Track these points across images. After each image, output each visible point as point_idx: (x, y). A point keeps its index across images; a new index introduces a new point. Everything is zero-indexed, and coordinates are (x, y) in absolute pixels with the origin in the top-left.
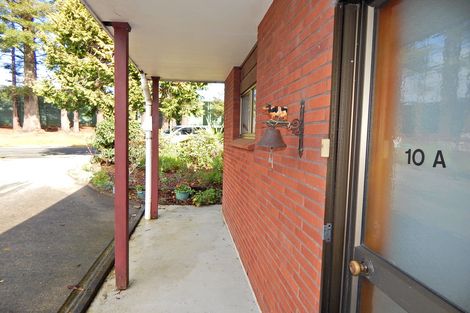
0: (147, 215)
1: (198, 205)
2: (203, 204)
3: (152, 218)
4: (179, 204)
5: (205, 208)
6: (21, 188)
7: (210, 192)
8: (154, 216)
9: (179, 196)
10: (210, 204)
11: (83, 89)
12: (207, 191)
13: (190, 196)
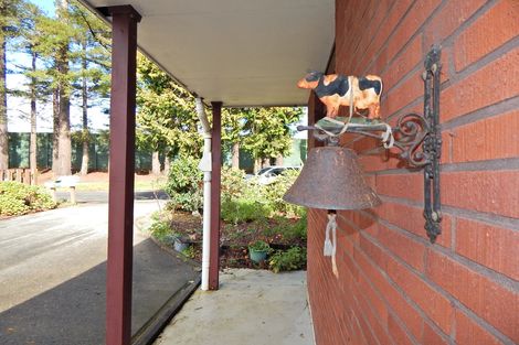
0: (205, 285)
1: (276, 270)
2: (283, 269)
3: (210, 289)
4: (253, 267)
5: (286, 276)
6: (79, 239)
7: (294, 252)
8: (214, 285)
9: (254, 256)
10: (293, 269)
11: (160, 127)
12: (290, 251)
13: (268, 257)
